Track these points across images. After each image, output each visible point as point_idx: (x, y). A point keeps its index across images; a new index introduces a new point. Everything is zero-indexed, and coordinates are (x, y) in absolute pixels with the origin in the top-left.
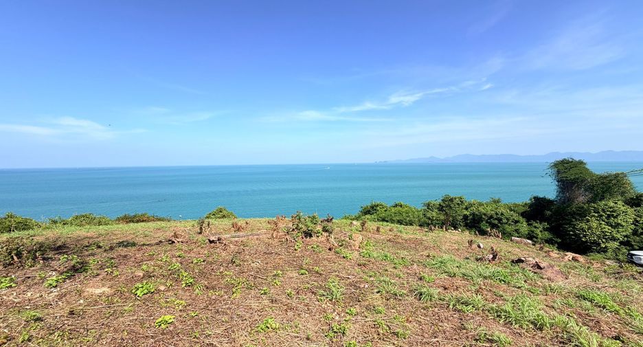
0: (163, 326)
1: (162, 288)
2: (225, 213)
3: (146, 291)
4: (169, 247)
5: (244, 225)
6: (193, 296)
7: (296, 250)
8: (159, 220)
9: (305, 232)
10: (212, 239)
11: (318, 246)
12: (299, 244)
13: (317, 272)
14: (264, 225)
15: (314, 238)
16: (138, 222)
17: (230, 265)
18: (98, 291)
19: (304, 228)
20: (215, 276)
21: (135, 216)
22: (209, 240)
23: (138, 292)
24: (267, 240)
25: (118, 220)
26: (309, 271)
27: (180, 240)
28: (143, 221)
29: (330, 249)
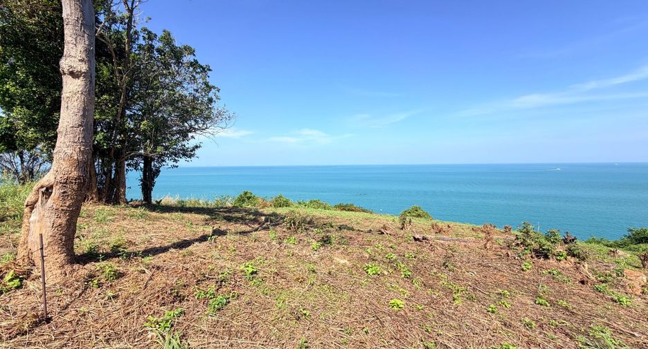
0: (395, 308)
1: (386, 273)
2: (420, 212)
3: (374, 272)
4: (380, 237)
5: (445, 228)
6: (413, 289)
7: (523, 270)
8: (364, 211)
9: (535, 251)
10: (417, 236)
11: (560, 273)
12: (528, 264)
13: (566, 309)
14: (467, 231)
15: (552, 261)
16: (349, 210)
17: (442, 268)
18: (342, 262)
19: (536, 246)
20: (429, 274)
21: (346, 206)
22: (414, 238)
23: (369, 270)
24: (478, 250)
25: (336, 207)
26: (552, 304)
27: (388, 232)
28: (352, 210)
29: (583, 282)
